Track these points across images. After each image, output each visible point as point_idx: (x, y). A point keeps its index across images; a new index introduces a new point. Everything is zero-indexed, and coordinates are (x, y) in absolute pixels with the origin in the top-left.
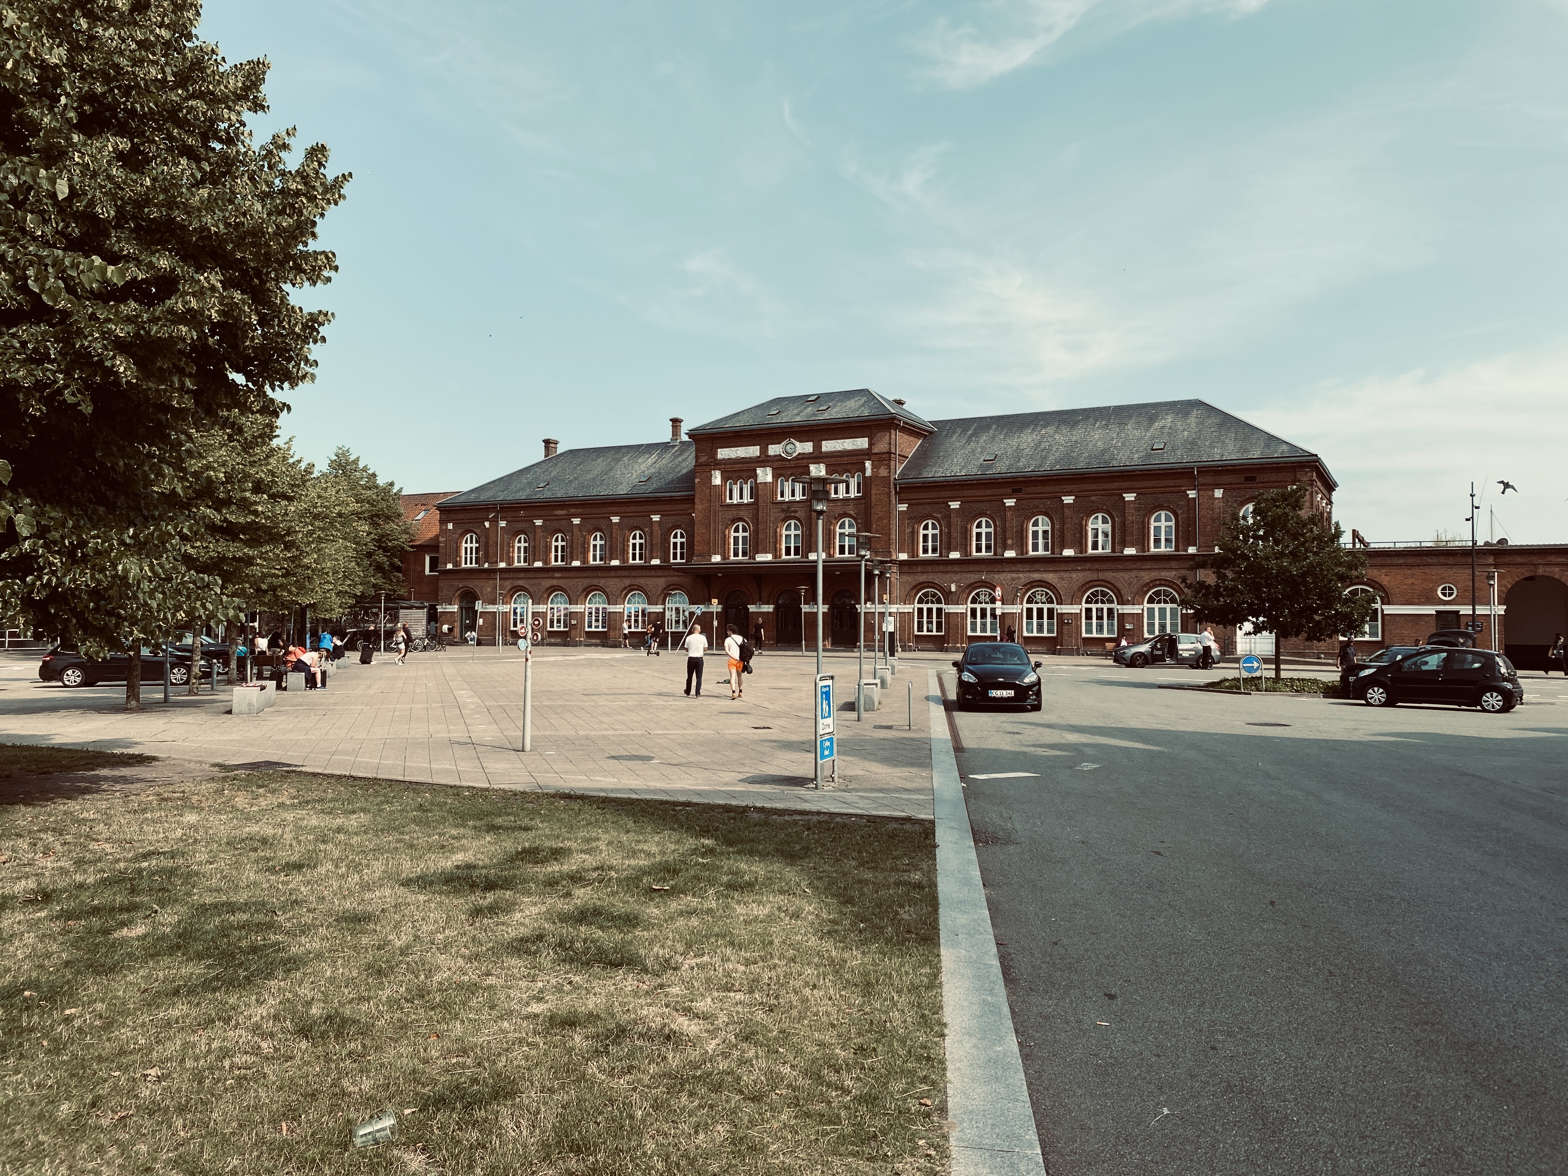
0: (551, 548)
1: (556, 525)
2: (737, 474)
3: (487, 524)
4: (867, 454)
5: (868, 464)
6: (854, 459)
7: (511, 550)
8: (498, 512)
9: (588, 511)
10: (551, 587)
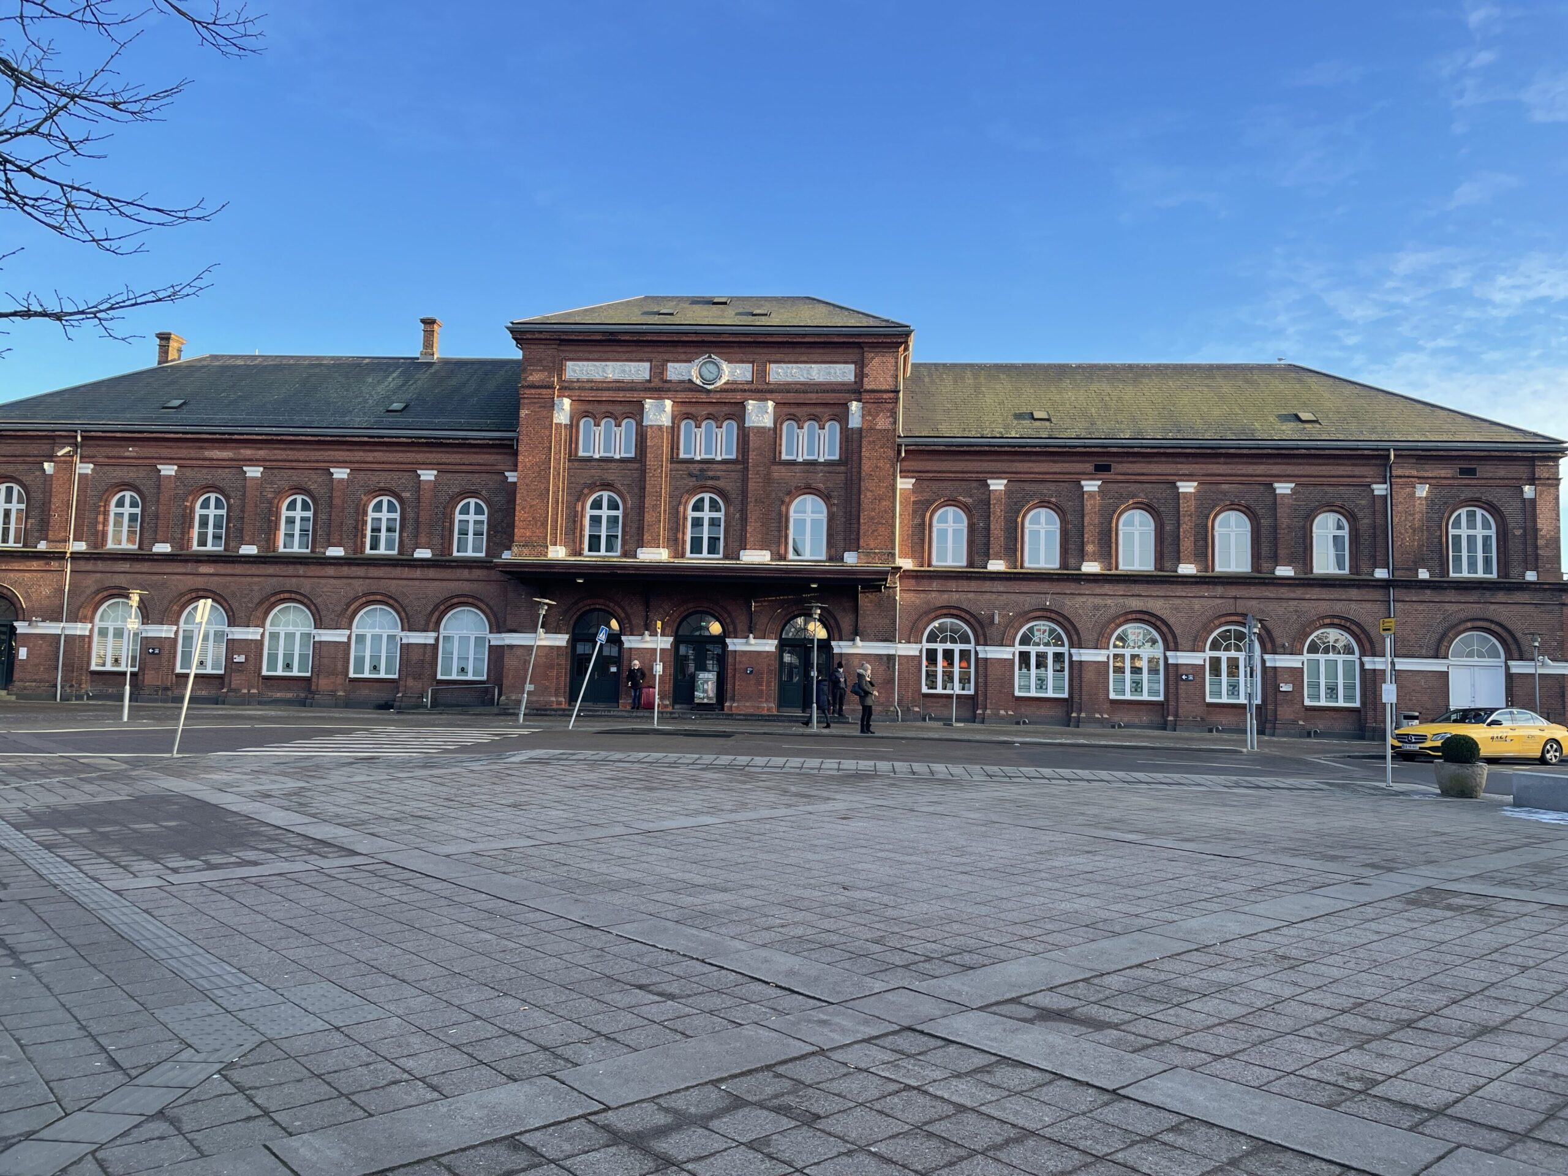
0: (192, 519)
1: (204, 476)
2: (604, 408)
3: (48, 467)
4: (854, 392)
5: (854, 406)
6: (830, 397)
7: (101, 518)
8: (75, 445)
9: (280, 454)
10: (192, 591)
